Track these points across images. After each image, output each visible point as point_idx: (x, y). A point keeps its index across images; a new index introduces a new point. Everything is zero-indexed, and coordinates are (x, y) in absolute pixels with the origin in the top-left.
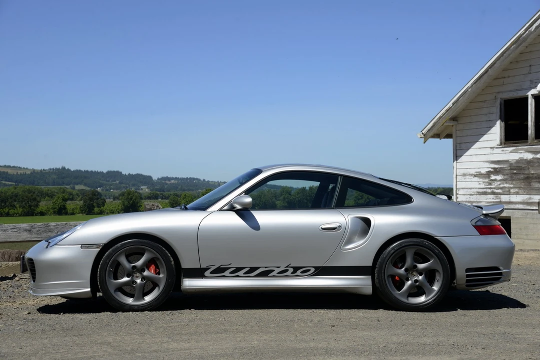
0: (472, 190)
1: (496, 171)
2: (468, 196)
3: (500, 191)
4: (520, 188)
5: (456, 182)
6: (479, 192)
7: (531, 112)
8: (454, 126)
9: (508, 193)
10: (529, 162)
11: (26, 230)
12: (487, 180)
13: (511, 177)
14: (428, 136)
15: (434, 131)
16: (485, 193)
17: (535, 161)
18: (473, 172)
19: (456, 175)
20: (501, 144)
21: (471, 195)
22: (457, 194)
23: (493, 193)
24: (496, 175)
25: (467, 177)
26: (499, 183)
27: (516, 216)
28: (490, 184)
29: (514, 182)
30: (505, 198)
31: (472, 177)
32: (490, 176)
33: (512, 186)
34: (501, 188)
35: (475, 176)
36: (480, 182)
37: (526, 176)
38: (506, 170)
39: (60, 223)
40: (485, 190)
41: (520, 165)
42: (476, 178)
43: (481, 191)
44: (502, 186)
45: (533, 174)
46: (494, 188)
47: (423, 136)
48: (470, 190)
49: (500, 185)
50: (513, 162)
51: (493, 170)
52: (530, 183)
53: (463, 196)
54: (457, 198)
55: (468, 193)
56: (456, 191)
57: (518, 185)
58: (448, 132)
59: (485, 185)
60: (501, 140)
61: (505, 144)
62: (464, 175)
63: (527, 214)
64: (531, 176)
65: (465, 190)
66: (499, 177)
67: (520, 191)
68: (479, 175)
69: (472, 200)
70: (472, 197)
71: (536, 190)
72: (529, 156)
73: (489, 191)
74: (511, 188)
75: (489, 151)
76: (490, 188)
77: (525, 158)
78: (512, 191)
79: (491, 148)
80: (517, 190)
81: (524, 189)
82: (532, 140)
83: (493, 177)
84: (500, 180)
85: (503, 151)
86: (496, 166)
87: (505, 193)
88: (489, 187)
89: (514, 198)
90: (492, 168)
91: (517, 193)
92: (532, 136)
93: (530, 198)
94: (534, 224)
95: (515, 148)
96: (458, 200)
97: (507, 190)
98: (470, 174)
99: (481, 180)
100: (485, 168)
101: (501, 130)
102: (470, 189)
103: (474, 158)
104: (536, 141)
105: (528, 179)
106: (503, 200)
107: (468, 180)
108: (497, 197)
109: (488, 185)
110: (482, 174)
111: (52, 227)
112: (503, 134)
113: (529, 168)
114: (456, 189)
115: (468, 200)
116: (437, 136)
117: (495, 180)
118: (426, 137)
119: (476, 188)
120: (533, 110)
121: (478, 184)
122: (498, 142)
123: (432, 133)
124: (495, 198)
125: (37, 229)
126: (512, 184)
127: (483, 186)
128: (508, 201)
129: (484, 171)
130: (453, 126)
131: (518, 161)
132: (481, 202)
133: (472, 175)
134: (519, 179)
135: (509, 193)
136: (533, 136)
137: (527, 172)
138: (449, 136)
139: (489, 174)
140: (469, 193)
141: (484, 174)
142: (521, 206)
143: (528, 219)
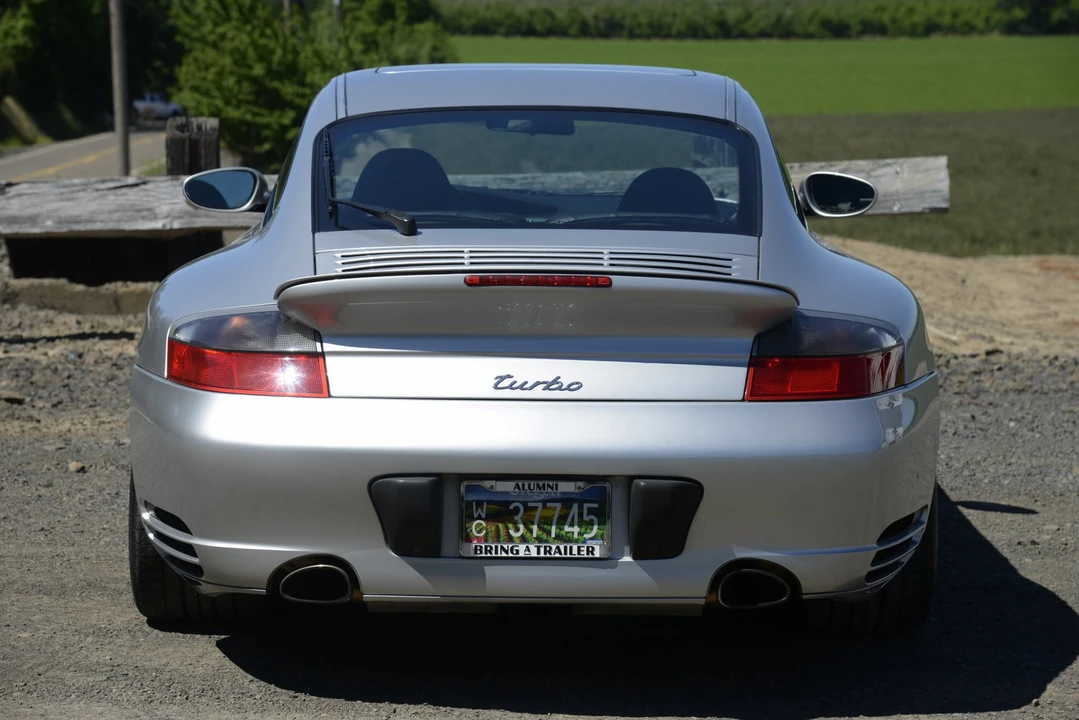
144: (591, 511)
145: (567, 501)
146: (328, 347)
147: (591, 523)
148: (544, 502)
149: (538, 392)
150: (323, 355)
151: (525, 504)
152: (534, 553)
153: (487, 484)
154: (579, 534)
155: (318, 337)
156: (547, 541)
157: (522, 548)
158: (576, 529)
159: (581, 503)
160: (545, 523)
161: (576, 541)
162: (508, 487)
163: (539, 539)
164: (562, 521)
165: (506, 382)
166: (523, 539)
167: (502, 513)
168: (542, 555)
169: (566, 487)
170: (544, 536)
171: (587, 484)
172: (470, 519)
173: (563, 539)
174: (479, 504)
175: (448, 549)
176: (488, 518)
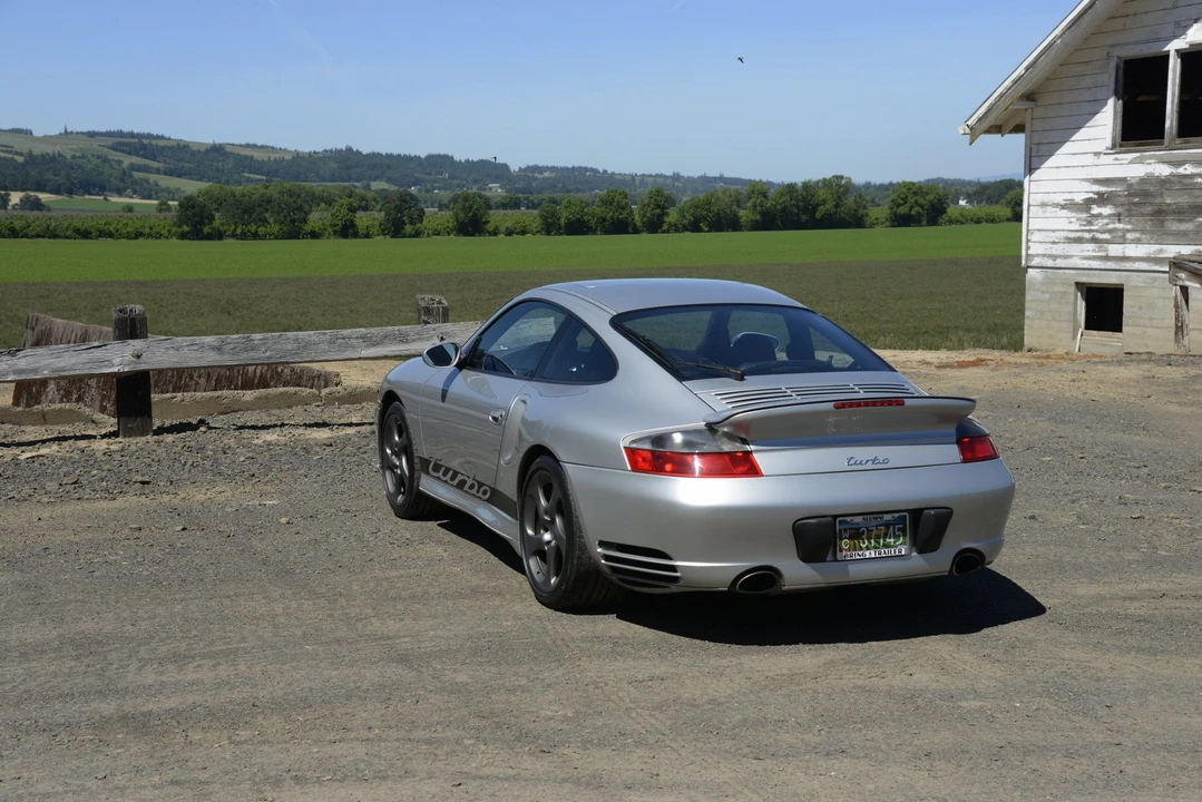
0: (1058, 234)
1: (1102, 199)
2: (1050, 245)
3: (1106, 236)
4: (1143, 231)
5: (1028, 218)
6: (1068, 238)
7: (1174, 84)
8: (1030, 111)
9: (1121, 241)
10: (1164, 183)
11: (212, 348)
12: (1084, 215)
13: (1129, 210)
14: (978, 132)
15: (991, 120)
16: (1079, 240)
17: (1175, 179)
18: (1060, 199)
19: (1029, 206)
20: (1114, 147)
21: (1053, 243)
22: (1028, 241)
23: (1094, 240)
24: (1101, 207)
25: (1049, 209)
26: (1106, 221)
27: (1133, 283)
28: (1090, 223)
29: (1134, 219)
30: (1115, 250)
31: (1057, 209)
32: (1090, 208)
33: (1129, 227)
34: (1110, 231)
35: (1063, 207)
36: (1071, 220)
37: (1156, 208)
38: (1120, 196)
39: (269, 335)
40: (1079, 234)
41: (1147, 187)
42: (1065, 212)
43: (1072, 235)
44: (1110, 226)
45: (1170, 204)
46: (1097, 231)
47: (968, 131)
48: (1052, 234)
49: (1107, 224)
50: (1133, 181)
51: (1096, 196)
52: (1163, 221)
53: (1039, 245)
54: (1028, 248)
55: (1048, 240)
56: (1027, 235)
57: (1141, 226)
58: (1017, 121)
59: (1081, 225)
60: (1114, 138)
61: (1121, 146)
62: (1043, 205)
63: (1155, 280)
64: (1165, 208)
65: (1044, 233)
66: (1107, 210)
67: (1144, 236)
68: (1069, 206)
69: (1055, 253)
70: (1054, 246)
71: (1171, 234)
72: (1164, 171)
73: (1087, 235)
74: (1128, 231)
75: (1091, 159)
76: (1089, 231)
77: (1157, 174)
78: (1129, 236)
79: (1097, 154)
80: (1137, 235)
81: (1151, 232)
82: (1171, 141)
83: (1096, 210)
84: (1109, 216)
85: (1116, 159)
86: (1103, 189)
87: (1117, 240)
88: (1088, 228)
89: (1132, 250)
90: (1095, 193)
91: (1137, 241)
92: (1171, 133)
93: (1161, 251)
94: (1165, 298)
95: (1138, 154)
96: (1029, 252)
97: (1120, 234)
98: (1053, 204)
99: (1074, 214)
100: (1082, 192)
101: (1115, 119)
102: (1053, 231)
103: (1064, 174)
104: (1179, 141)
105: (1160, 214)
106: (1112, 254)
107: (1048, 215)
108: (1100, 247)
109: (1085, 225)
110: (1076, 204)
111: (256, 342)
112: (1119, 128)
113: (1162, 194)
114: (1028, 230)
115: (1048, 252)
116: (997, 129)
117: (1099, 216)
118: (974, 133)
119: (1064, 230)
120: (1178, 81)
121: (1068, 222)
122: (1109, 143)
123: (985, 125)
124: (1097, 250)
125: (232, 346)
126: (1129, 223)
127: (1076, 227)
128: (1120, 254)
129: (1079, 198)
130: (1026, 110)
131: (1142, 181)
132: (1071, 256)
133: (1056, 205)
134: (1143, 215)
135: (1123, 241)
136: (1175, 131)
137: (1158, 201)
138: (1019, 129)
139: (1089, 203)
140: (1051, 240)
141: (1080, 204)
142: (1143, 266)
143: (1154, 290)
144: (898, 530)
145: (887, 525)
146: (752, 447)
147: (899, 536)
148: (877, 526)
149: (870, 466)
150: (751, 452)
151: (867, 528)
152: (873, 556)
153: (848, 519)
155: (745, 442)
157: (867, 553)
158: (892, 540)
159: (894, 525)
160: (877, 538)
162: (859, 519)
163: (875, 547)
164: (885, 536)
165: (852, 462)
166: (868, 548)
167: (856, 534)
169: (887, 517)
171: (896, 515)
172: (841, 539)
173: (886, 546)
174: (845, 530)
175: (829, 557)
176: (850, 538)
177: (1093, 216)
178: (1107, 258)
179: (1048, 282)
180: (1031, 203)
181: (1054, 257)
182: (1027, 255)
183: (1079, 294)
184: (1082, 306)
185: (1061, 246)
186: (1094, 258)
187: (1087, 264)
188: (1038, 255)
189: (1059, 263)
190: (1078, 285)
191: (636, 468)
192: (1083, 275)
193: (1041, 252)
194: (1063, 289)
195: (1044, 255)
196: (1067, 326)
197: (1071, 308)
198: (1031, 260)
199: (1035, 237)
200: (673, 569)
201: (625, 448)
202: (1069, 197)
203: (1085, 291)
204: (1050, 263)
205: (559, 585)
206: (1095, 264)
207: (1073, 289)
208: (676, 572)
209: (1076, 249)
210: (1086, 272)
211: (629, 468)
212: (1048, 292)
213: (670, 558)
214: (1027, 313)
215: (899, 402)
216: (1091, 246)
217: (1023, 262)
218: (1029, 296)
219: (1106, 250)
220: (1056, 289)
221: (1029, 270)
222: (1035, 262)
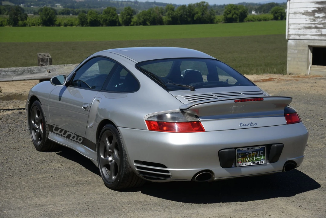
0: (301, 25)
1: (319, 10)
2: (297, 30)
3: (321, 26)
5: (289, 19)
6: (305, 27)
12: (312, 17)
16: (310, 28)
18: (302, 11)
19: (289, 14)
21: (299, 29)
22: (289, 28)
23: (316, 28)
24: (319, 13)
25: (298, 15)
26: (321, 19)
28: (314, 20)
30: (325, 32)
31: (301, 15)
32: (314, 14)
34: (323, 24)
35: (303, 14)
36: (307, 19)
40: (310, 25)
42: (304, 16)
43: (307, 26)
44: (323, 22)
46: (317, 24)
48: (298, 25)
49: (322, 21)
51: (317, 9)
53: (293, 30)
54: (288, 31)
55: (297, 28)
56: (288, 26)
59: (311, 21)
62: (295, 13)
65: (295, 25)
66: (321, 15)
68: (306, 13)
69: (300, 33)
73: (313, 26)
76: (314, 24)
83: (317, 15)
84: (323, 17)
86: (320, 6)
88: (314, 22)
90: (317, 8)
96: (289, 33)
98: (299, 13)
99: (308, 17)
100: (312, 7)
102: (299, 24)
106: (323, 33)
107: (297, 17)
108: (319, 31)
109: (313, 21)
110: (308, 13)
114: (289, 24)
115: (297, 33)
117: (319, 17)
119: (303, 24)
121: (305, 20)
124: (317, 32)
127: (309, 22)
129: (310, 10)
132: (306, 35)
133: (301, 13)
139: (314, 12)
141: (311, 13)
144: (261, 153)
145: (257, 151)
146: (201, 119)
147: (262, 156)
148: (253, 152)
149: (249, 126)
150: (200, 121)
151: (249, 153)
152: (251, 164)
153: (241, 149)
154: (260, 159)
155: (197, 117)
156: (253, 161)
157: (249, 163)
158: (259, 158)
159: (260, 151)
160: (253, 156)
161: (259, 160)
162: (245, 149)
163: (252, 161)
164: (256, 156)
165: (242, 125)
166: (249, 161)
167: (244, 155)
168: (253, 164)
169: (257, 148)
170: (253, 160)
171: (261, 147)
172: (238, 158)
173: (256, 160)
174: (240, 154)
175: (233, 166)
176: (242, 157)
177: (316, 17)
178: (321, 35)
179: (297, 46)
180: (290, 13)
181: (299, 35)
182: (288, 34)
183: (310, 50)
184: (311, 55)
185: (302, 31)
186: (316, 35)
187: (313, 38)
188: (293, 34)
189: (302, 37)
190: (310, 47)
191: (150, 129)
192: (312, 42)
193: (294, 33)
194: (303, 48)
195: (295, 34)
196: (305, 64)
197: (306, 56)
198: (290, 37)
199: (292, 27)
200: (168, 172)
201: (146, 120)
202: (306, 9)
203: (312, 49)
204: (297, 37)
205: (116, 180)
206: (317, 38)
207: (307, 48)
208: (169, 173)
209: (308, 32)
210: (312, 41)
211: (148, 129)
212: (297, 50)
213: (166, 167)
214: (288, 59)
215: (261, 99)
216: (315, 30)
217: (287, 37)
218: (289, 51)
219: (321, 32)
220: (300, 48)
221: (289, 41)
222: (292, 37)
